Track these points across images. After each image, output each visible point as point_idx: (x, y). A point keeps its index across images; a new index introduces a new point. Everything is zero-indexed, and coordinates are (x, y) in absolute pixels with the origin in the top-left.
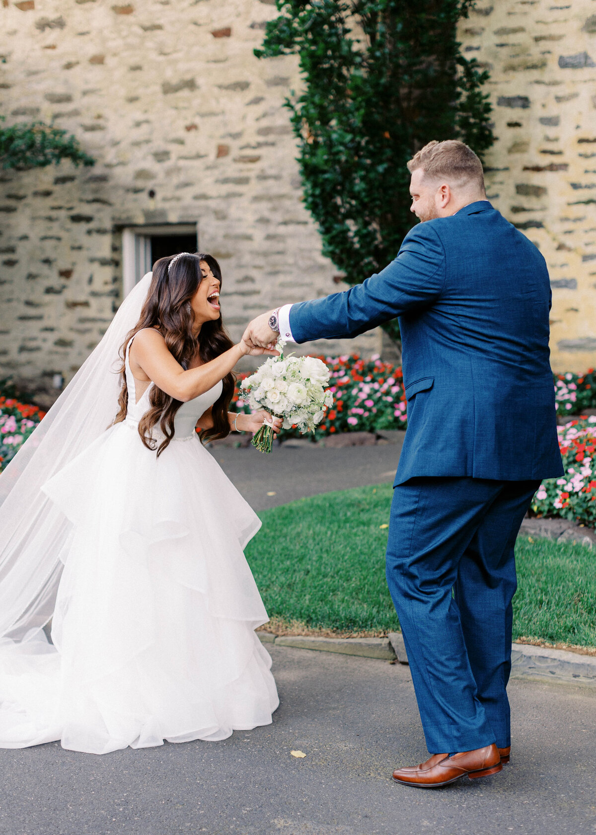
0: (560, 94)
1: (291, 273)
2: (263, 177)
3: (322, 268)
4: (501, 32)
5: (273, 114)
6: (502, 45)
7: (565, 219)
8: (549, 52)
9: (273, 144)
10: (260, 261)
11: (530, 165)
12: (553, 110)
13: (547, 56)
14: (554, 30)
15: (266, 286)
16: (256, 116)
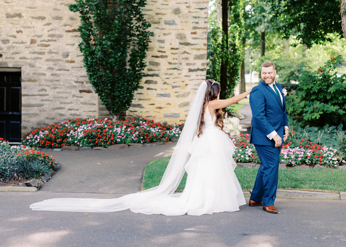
0: (165, 33)
1: (62, 88)
2: (50, 52)
3: (75, 87)
5: (55, 30)
7: (167, 74)
8: (161, 19)
9: (55, 41)
10: (49, 83)
11: (154, 55)
12: (162, 38)
13: (160, 20)
14: (163, 11)
15: (51, 93)
16: (48, 30)
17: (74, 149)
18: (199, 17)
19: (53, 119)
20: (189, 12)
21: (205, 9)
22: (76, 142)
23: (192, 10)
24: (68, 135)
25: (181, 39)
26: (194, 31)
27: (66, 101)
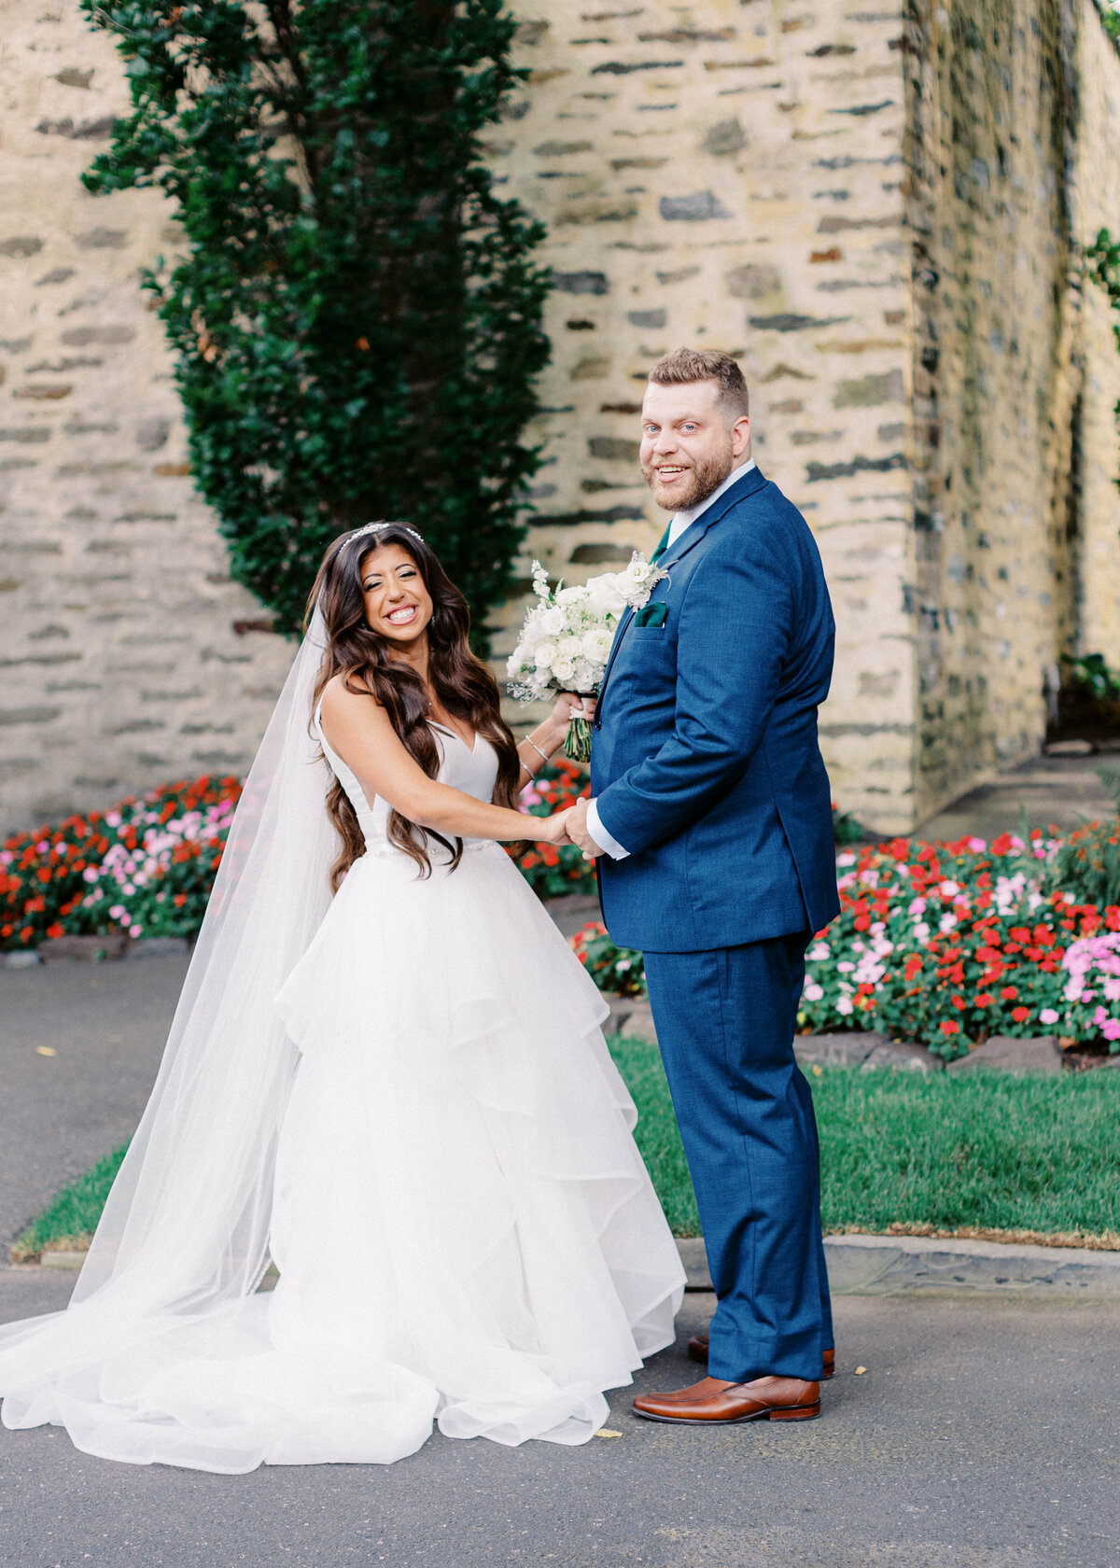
0: (665, 268)
1: (145, 616)
2: (77, 428)
3: (209, 605)
4: (547, 150)
5: (94, 303)
6: (549, 175)
8: (640, 190)
9: (97, 363)
10: (79, 595)
11: (613, 401)
12: (654, 298)
13: (638, 197)
14: (648, 148)
15: (91, 643)
16: (59, 306)
17: (96, 954)
18: (849, 162)
19: (111, 783)
20: (796, 136)
21: (887, 110)
23: (808, 123)
24: (91, 875)
25: (756, 294)
26: (824, 243)
27: (172, 684)
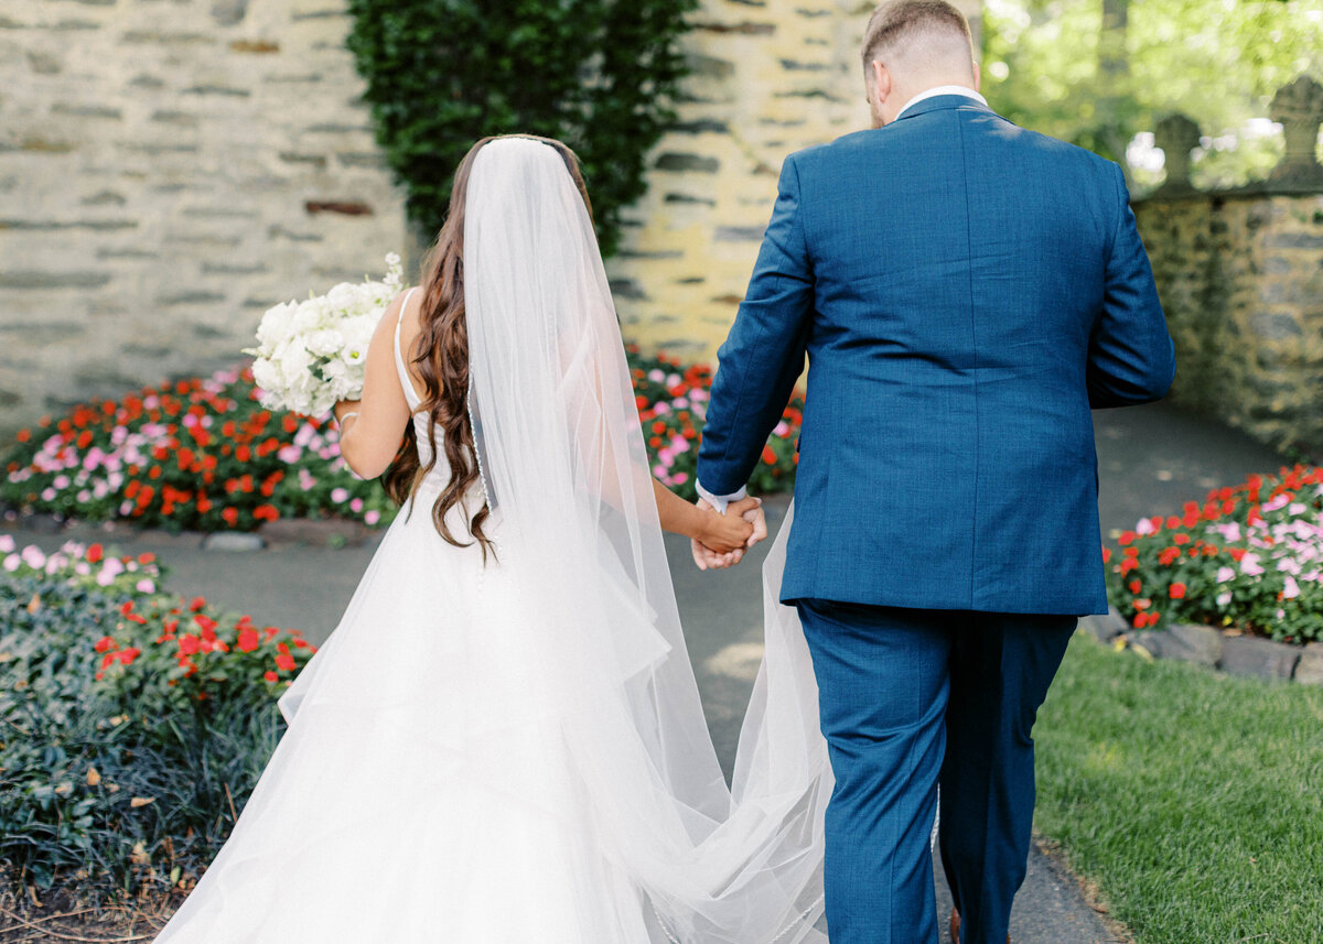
1: (210, 189)
3: (279, 183)
10: (139, 162)
15: (150, 213)
17: (335, 540)
19: (163, 353)
22: (339, 496)
24: (288, 455)
